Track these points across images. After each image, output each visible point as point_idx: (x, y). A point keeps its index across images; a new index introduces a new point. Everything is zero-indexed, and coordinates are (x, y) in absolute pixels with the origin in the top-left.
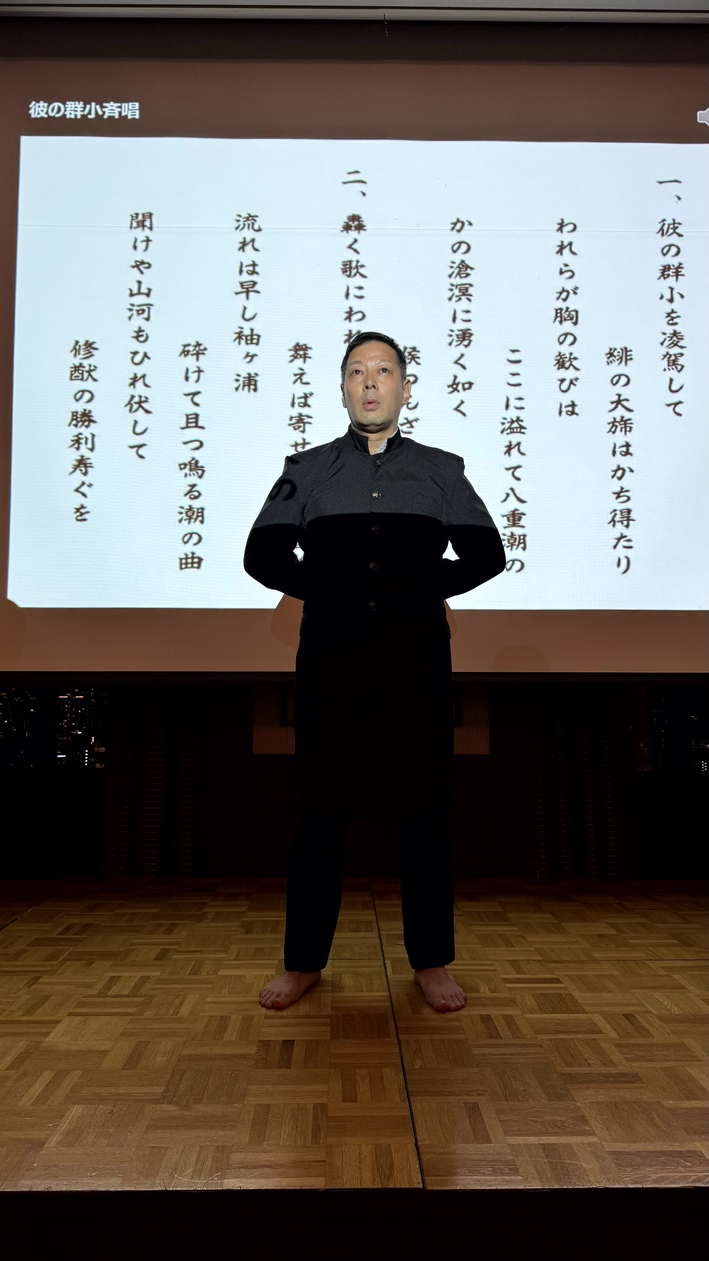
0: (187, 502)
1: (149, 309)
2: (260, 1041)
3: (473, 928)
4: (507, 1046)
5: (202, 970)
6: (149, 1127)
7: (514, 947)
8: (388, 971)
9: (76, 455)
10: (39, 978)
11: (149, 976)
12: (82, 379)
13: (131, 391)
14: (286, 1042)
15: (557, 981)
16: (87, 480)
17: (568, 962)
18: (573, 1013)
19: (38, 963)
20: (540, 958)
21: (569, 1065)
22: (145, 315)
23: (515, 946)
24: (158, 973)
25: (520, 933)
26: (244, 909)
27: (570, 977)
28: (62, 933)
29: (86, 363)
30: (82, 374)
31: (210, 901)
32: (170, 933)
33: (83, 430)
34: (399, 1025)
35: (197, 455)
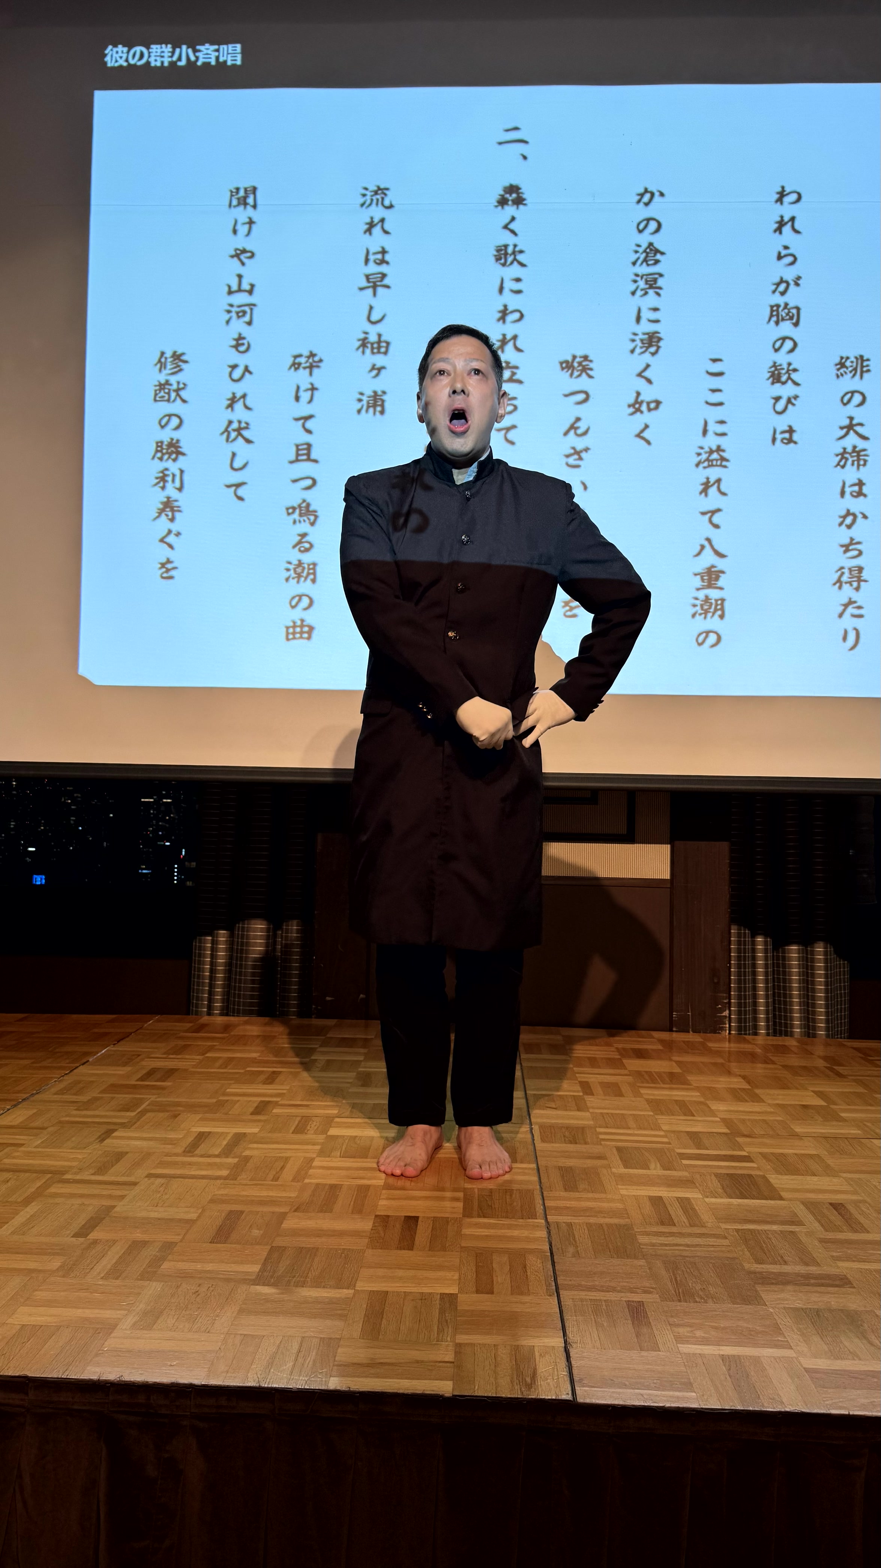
0: (295, 556)
1: (251, 310)
2: (376, 1216)
3: (643, 1091)
4: (681, 1235)
5: (308, 1128)
6: (241, 1311)
7: (693, 1115)
8: (536, 1138)
9: (161, 496)
10: (114, 1131)
11: (245, 1133)
12: (168, 400)
13: (229, 415)
14: (408, 1219)
15: (747, 1159)
16: (174, 527)
17: (763, 1136)
18: (766, 1199)
19: (112, 1113)
20: (726, 1131)
21: (759, 1261)
22: (247, 318)
23: (696, 1115)
24: (256, 1130)
25: (702, 1100)
26: (361, 1058)
27: (764, 1156)
28: (142, 1079)
29: (173, 380)
30: (169, 394)
31: (321, 1046)
32: (271, 1083)
33: (169, 464)
34: (548, 1203)
35: (309, 496)
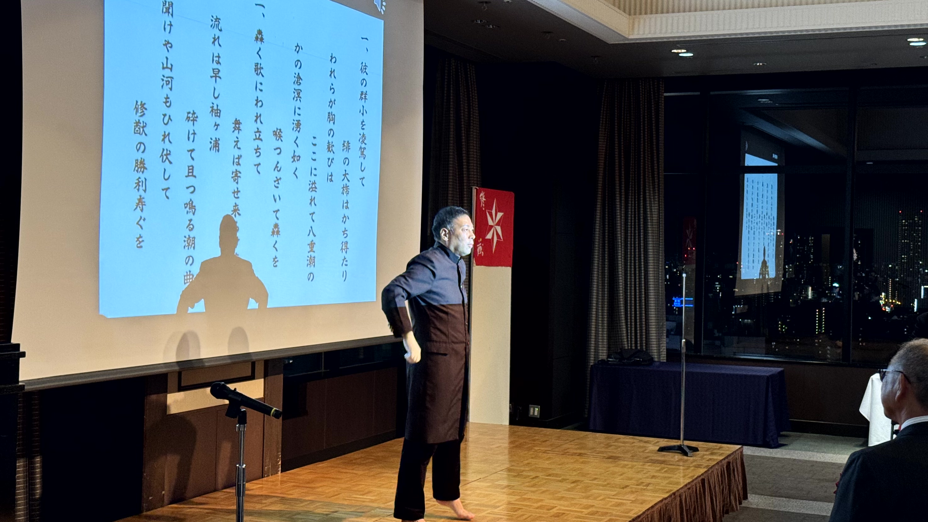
0: (187, 233)
1: (172, 80)
9: (138, 195)
12: (139, 133)
13: (163, 145)
16: (143, 215)
22: (170, 86)
29: (142, 120)
30: (139, 129)
33: (140, 174)
35: (192, 196)
